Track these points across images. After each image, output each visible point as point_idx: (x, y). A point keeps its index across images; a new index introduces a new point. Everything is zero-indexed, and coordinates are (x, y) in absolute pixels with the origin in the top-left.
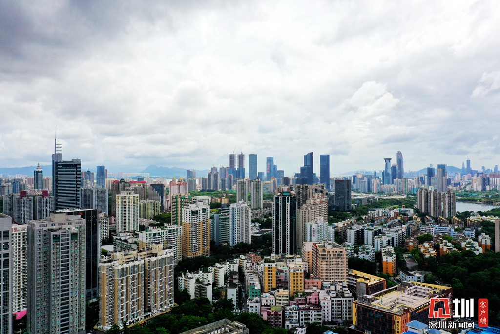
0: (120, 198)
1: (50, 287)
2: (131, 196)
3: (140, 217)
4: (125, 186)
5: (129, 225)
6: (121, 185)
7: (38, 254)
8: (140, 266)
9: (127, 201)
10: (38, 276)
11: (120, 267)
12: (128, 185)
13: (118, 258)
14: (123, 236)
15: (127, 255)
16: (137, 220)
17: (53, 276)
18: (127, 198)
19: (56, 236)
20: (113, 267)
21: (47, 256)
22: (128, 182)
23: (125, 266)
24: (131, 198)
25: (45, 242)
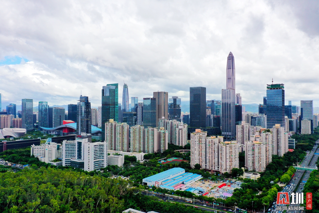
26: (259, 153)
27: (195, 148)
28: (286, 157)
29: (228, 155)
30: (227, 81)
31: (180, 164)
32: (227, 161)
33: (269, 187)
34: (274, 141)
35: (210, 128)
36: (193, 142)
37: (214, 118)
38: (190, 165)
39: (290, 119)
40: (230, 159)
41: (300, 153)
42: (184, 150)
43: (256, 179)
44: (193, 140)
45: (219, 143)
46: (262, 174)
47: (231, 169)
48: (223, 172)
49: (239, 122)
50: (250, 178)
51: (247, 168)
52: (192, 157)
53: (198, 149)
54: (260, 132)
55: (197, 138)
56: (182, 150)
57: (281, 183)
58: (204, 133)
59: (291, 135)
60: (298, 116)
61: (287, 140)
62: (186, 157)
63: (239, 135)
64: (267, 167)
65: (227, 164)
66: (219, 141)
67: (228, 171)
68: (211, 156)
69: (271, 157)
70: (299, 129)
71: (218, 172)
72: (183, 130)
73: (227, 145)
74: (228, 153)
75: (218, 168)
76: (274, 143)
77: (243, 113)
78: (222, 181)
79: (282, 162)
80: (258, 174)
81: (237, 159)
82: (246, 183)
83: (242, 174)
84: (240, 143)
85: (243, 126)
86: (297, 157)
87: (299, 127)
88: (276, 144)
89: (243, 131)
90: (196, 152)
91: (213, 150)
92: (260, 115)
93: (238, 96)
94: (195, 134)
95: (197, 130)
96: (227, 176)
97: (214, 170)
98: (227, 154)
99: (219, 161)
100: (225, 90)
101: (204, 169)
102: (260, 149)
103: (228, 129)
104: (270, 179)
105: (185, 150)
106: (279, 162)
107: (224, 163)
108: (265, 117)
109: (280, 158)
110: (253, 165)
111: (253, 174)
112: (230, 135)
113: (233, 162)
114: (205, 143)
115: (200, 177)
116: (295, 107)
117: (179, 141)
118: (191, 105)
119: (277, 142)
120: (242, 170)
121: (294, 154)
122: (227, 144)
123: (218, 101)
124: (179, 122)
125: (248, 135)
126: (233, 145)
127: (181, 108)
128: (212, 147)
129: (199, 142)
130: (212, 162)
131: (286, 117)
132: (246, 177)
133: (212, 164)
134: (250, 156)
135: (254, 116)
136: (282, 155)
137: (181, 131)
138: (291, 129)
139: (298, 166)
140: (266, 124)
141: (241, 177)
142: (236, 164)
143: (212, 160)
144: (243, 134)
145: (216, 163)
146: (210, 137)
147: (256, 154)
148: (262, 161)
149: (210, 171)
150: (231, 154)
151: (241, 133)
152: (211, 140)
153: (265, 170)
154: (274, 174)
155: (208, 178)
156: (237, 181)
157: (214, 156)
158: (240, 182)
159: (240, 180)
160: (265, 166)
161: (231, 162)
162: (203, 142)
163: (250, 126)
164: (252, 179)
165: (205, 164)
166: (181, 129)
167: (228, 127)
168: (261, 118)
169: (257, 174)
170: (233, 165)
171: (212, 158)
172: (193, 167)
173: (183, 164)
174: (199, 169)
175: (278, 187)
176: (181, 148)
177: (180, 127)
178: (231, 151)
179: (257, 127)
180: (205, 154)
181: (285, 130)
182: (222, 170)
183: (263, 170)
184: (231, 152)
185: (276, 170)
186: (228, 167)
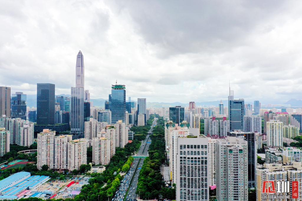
0: (269, 124)
1: (227, 178)
2: (277, 123)
3: (284, 136)
4: (272, 116)
5: (276, 142)
6: (270, 115)
7: (221, 158)
8: (284, 175)
9: (274, 126)
10: (221, 170)
11: (270, 174)
12: (275, 114)
13: (268, 167)
14: (271, 150)
15: (274, 166)
16: (282, 139)
17: (229, 172)
18: (274, 124)
19: (231, 150)
20: (265, 172)
21: (226, 160)
22: (274, 113)
23: (274, 173)
24: (277, 124)
25: (225, 152)
26: (105, 148)
27: (43, 149)
28: (126, 148)
29: (77, 153)
30: (76, 78)
31: (25, 167)
32: (75, 159)
33: (113, 178)
34: (117, 135)
35: (59, 125)
36: (40, 143)
37: (63, 114)
38: (36, 167)
39: (130, 114)
40: (78, 156)
41: (136, 143)
42: (29, 150)
43: (102, 172)
44: (40, 140)
45: (68, 141)
46: (107, 167)
47: (79, 165)
48: (72, 169)
49: (87, 118)
50: (97, 172)
51: (94, 162)
52: (39, 158)
53: (46, 149)
54: (105, 128)
55: (44, 139)
56: (27, 150)
57: (122, 172)
58: (53, 133)
59: (130, 127)
60: (136, 111)
61: (127, 132)
62: (31, 158)
63: (87, 131)
64: (111, 159)
65: (76, 162)
66: (68, 140)
67: (77, 168)
68: (59, 155)
69: (114, 150)
70: (136, 122)
71: (66, 171)
72: (29, 129)
73: (76, 144)
74: (77, 151)
75: (67, 166)
76: (117, 136)
77: (91, 108)
78: (71, 179)
79: (123, 153)
80: (104, 167)
81: (86, 156)
82: (93, 177)
83: (90, 169)
84: (88, 138)
85: (91, 122)
86: (135, 147)
87: (136, 120)
88: (119, 137)
89: (91, 127)
90: (44, 153)
91: (62, 149)
92: (106, 111)
93: (87, 93)
94: (42, 134)
95: (44, 130)
96: (75, 173)
97: (62, 168)
98: (75, 152)
99: (68, 159)
100: (74, 88)
101: (52, 169)
102: (105, 144)
103: (77, 125)
104: (114, 170)
105: (31, 150)
106: (121, 154)
107: (73, 161)
108: (110, 112)
109: (121, 149)
110: (99, 159)
111: (99, 168)
112: (79, 131)
113: (81, 159)
114: (53, 142)
115: (47, 178)
116: (133, 103)
117: (24, 141)
118: (38, 102)
119: (120, 136)
120: (90, 166)
121: (132, 145)
122: (76, 142)
123: (67, 97)
124: (24, 121)
125: (95, 130)
126: (82, 143)
127: (26, 105)
128: (61, 146)
129: (47, 143)
130: (61, 161)
131: (127, 112)
132: (93, 172)
133: (61, 163)
134: (97, 152)
135: (101, 112)
136: (123, 147)
137: (26, 130)
138: (130, 122)
139: (135, 155)
140: (111, 119)
141: (88, 172)
142: (84, 161)
143: (61, 159)
144: (91, 129)
145: (65, 162)
146: (58, 137)
147: (103, 149)
148: (107, 155)
149: (58, 170)
150: (79, 151)
151: (89, 129)
152: (59, 139)
153: (109, 162)
154: (117, 165)
155: (57, 178)
156: (85, 176)
157: (63, 155)
158: (88, 177)
159: (88, 175)
160: (109, 159)
161: (79, 159)
162: (51, 142)
163: (97, 122)
164: (98, 172)
165: (53, 164)
166: (27, 128)
167: (77, 123)
168: (107, 113)
169: (102, 168)
170: (81, 162)
171: (61, 157)
172: (40, 168)
173: (29, 167)
174: (46, 170)
175: (120, 178)
176: (27, 148)
177: (25, 126)
178: (80, 148)
179: (103, 123)
180: (53, 154)
181: (126, 124)
182: (70, 168)
183: (108, 162)
184: (79, 150)
185: (119, 161)
186: (77, 164)
